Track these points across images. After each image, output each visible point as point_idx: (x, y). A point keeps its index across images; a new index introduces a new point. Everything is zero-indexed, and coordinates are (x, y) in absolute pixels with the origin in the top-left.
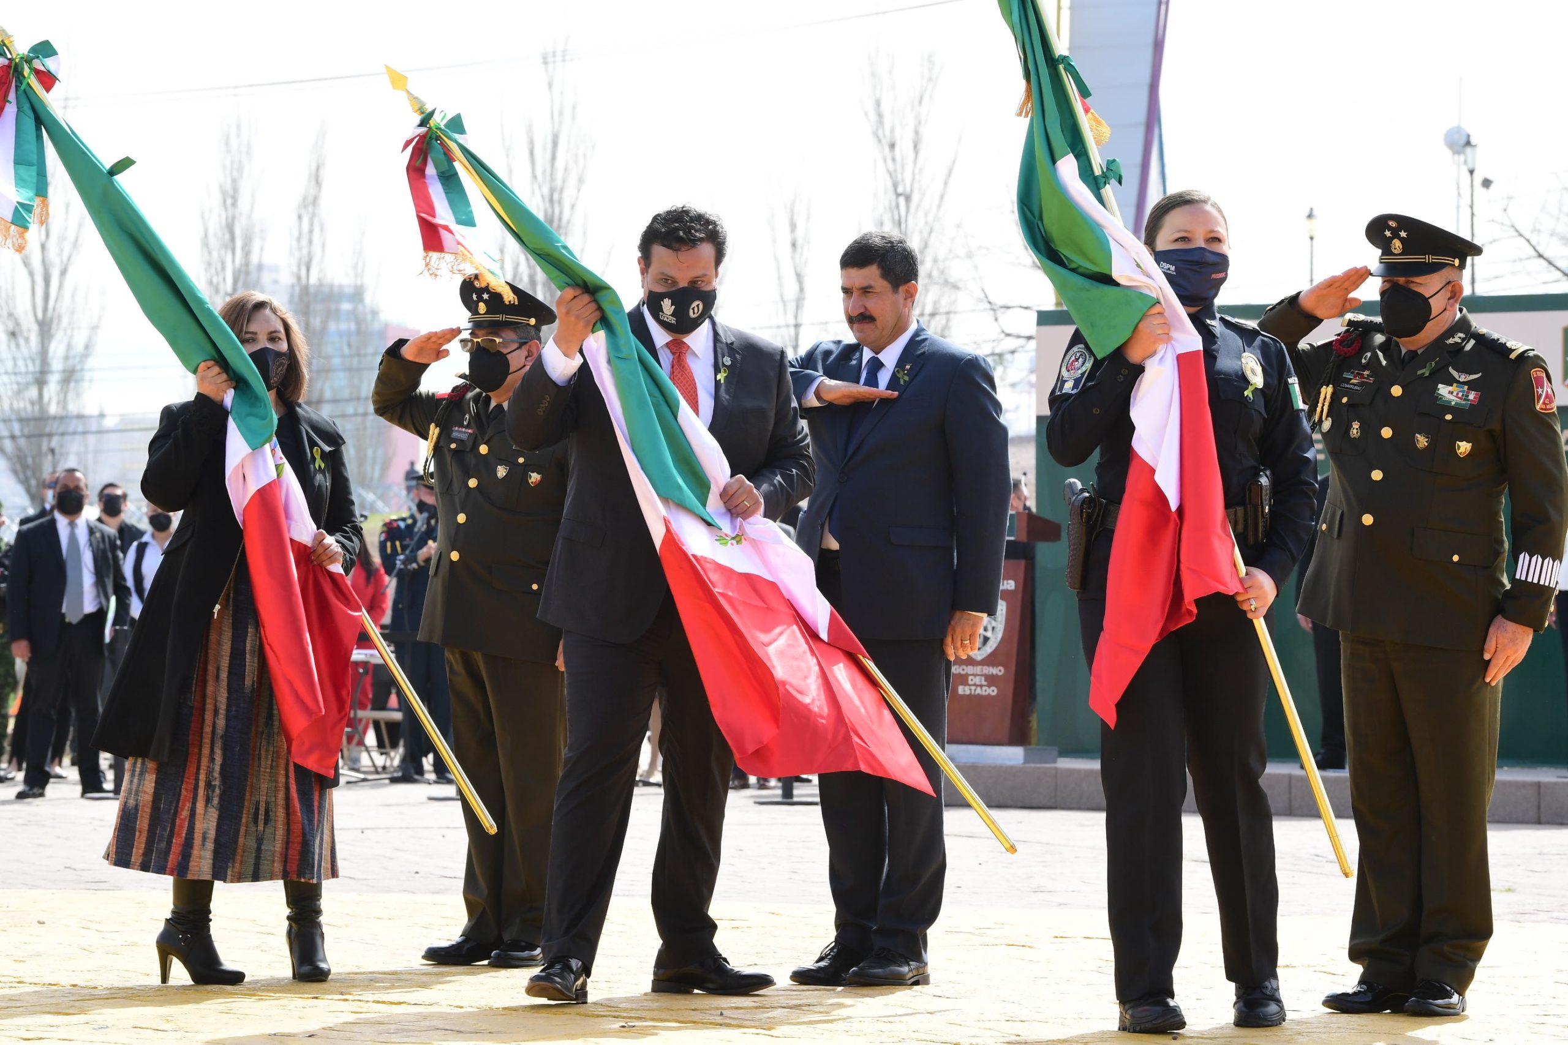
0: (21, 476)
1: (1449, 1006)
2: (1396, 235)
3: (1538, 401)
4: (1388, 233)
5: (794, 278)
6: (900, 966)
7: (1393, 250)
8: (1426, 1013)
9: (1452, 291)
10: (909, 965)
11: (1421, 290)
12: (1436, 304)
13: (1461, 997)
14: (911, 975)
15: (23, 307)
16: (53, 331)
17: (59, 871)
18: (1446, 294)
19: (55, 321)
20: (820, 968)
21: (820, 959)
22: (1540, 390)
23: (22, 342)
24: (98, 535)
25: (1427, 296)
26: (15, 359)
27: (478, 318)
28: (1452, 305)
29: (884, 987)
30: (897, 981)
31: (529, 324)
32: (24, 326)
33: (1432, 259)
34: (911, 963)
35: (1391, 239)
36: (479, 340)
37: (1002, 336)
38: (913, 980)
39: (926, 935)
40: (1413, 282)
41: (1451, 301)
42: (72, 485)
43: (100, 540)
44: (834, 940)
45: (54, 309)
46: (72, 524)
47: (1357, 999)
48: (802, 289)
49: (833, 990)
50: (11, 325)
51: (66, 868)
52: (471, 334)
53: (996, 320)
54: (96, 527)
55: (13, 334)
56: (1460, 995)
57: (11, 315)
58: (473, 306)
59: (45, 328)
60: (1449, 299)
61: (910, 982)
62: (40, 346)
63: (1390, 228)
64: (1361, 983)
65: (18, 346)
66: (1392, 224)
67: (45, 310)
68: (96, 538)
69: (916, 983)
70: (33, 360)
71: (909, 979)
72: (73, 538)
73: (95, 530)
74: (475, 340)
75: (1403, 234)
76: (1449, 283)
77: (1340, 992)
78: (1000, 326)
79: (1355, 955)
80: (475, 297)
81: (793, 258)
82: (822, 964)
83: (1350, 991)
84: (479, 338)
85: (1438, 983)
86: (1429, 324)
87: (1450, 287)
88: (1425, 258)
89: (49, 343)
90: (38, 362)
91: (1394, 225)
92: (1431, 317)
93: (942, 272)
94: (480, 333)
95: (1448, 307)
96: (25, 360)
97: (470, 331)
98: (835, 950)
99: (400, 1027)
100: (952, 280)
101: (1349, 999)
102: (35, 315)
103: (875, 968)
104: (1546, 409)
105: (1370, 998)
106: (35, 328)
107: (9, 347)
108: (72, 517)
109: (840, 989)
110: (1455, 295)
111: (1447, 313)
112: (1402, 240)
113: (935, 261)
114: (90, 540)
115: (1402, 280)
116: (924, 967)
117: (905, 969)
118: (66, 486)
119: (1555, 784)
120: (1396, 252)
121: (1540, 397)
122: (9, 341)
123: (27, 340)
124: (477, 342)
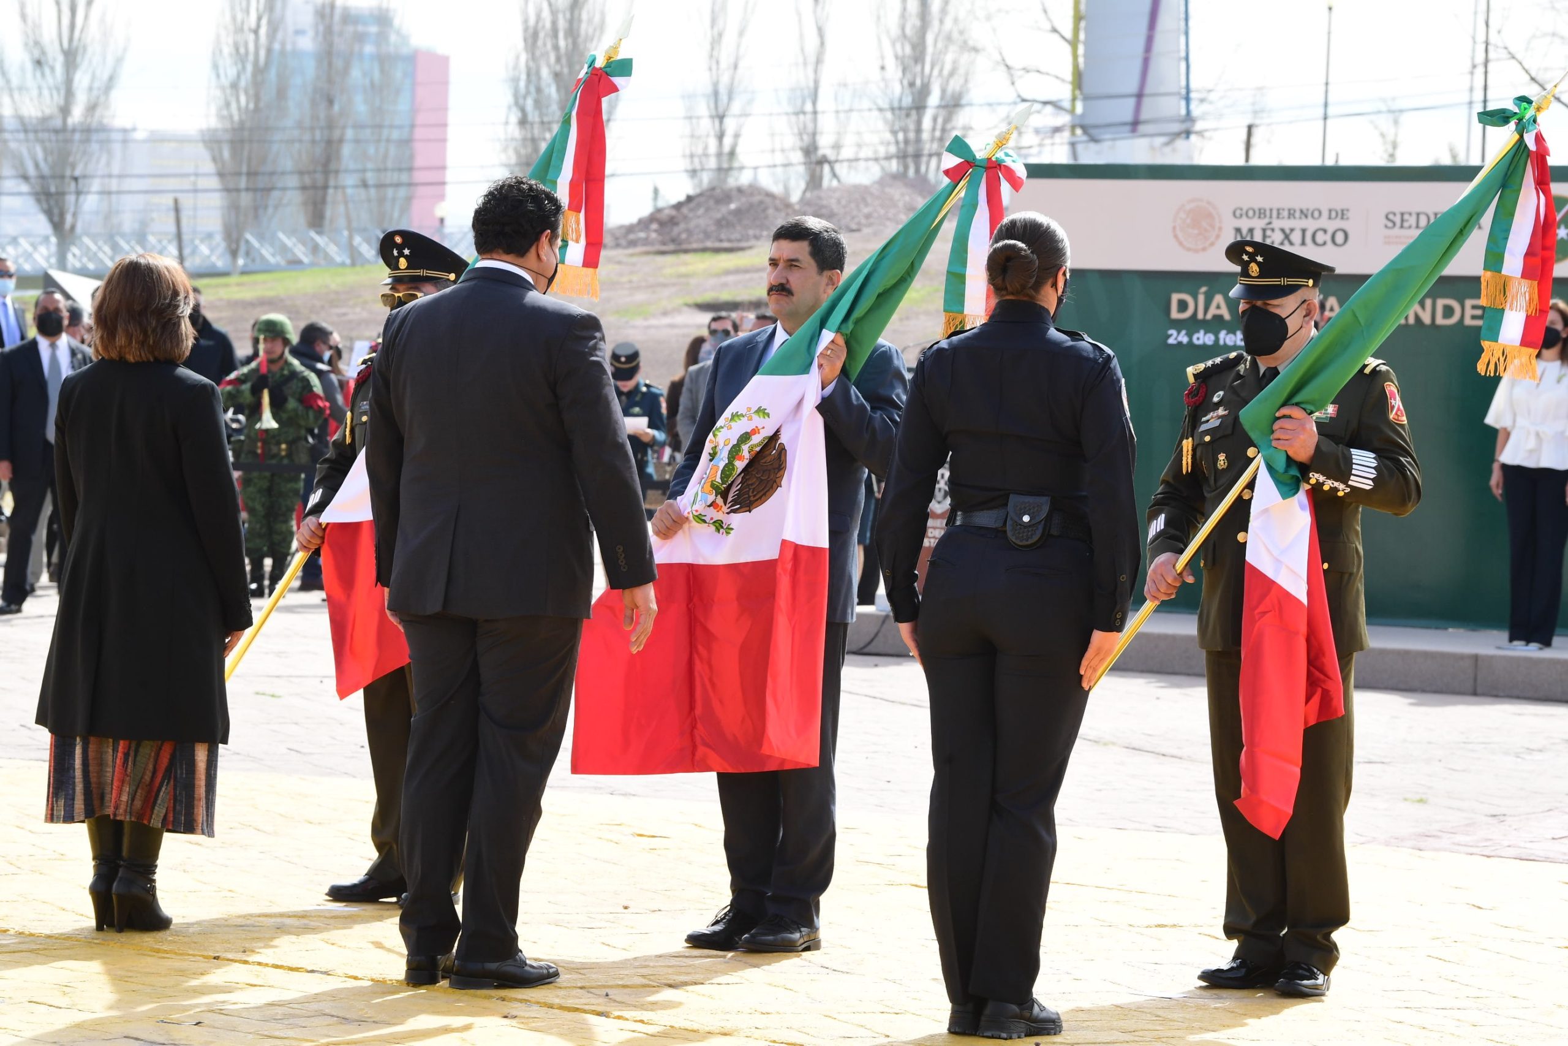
0: (45, 206)
1: (1316, 987)
2: (1252, 259)
3: (1392, 411)
4: (1245, 257)
5: (815, 31)
6: (791, 933)
7: (1251, 273)
8: (1295, 993)
9: (1307, 309)
10: (801, 932)
11: (1277, 311)
12: (1292, 324)
13: (1326, 977)
14: (802, 941)
15: (49, 34)
16: (79, 59)
17: (14, 730)
18: (1302, 312)
19: (81, 51)
20: (715, 933)
21: (716, 923)
22: (1393, 401)
23: (47, 71)
24: (80, 356)
25: (1284, 317)
26: (40, 88)
27: (398, 273)
28: (1308, 323)
29: (775, 954)
30: (788, 948)
31: (449, 279)
32: (50, 56)
33: (1287, 281)
34: (802, 929)
35: (1248, 263)
36: (401, 295)
37: (1018, 100)
38: (803, 946)
39: (819, 901)
40: (1269, 304)
41: (1307, 319)
42: (51, 308)
43: (82, 361)
44: (729, 903)
45: (80, 40)
46: (53, 346)
47: (1230, 975)
48: (822, 44)
49: (724, 957)
50: (37, 54)
51: (22, 726)
52: (391, 289)
53: (1013, 83)
54: (78, 348)
55: (39, 63)
56: (1325, 975)
57: (37, 43)
58: (394, 262)
59: (71, 57)
60: (1304, 317)
61: (800, 948)
62: (65, 76)
63: (1247, 253)
64: (1235, 959)
65: (43, 75)
66: (1249, 249)
67: (71, 39)
68: (77, 359)
69: (807, 949)
70: (58, 89)
71: (800, 945)
72: (54, 359)
73: (77, 351)
74: (397, 295)
75: (1259, 259)
76: (1305, 301)
77: (1214, 968)
78: (1016, 91)
79: (1230, 931)
80: (395, 253)
81: (815, 12)
82: (717, 928)
83: (1225, 967)
84: (399, 292)
85: (1305, 964)
86: (1286, 343)
87: (1305, 306)
88: (1280, 281)
89: (74, 73)
90: (63, 92)
91: (1251, 251)
92: (1288, 336)
93: (961, 33)
94: (401, 287)
95: (1304, 325)
96: (50, 89)
97: (390, 286)
98: (731, 914)
99: (292, 1011)
100: (971, 43)
101: (1223, 975)
102: (61, 45)
103: (768, 935)
104: (1398, 420)
105: (1243, 974)
106: (60, 59)
107: (34, 76)
108: (53, 339)
109: (730, 954)
110: (1310, 312)
111: (1303, 330)
112: (1258, 263)
113: (956, 20)
114: (72, 362)
115: (1259, 303)
116: (816, 932)
117: (797, 935)
118: (46, 309)
119: (1492, 657)
120: (1253, 275)
121: (1393, 407)
122: (35, 70)
123: (52, 69)
124: (398, 297)
